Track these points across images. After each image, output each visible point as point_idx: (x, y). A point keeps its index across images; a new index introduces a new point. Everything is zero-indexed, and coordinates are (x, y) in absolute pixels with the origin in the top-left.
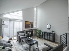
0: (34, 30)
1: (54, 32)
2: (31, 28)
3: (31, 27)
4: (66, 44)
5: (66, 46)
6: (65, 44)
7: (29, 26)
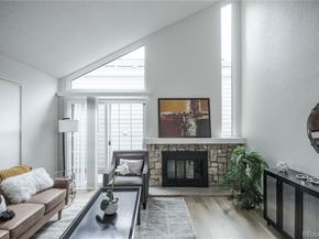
0: (220, 146)
2: (194, 134)
3: (193, 130)
7: (182, 121)
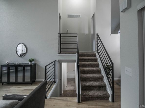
1: (33, 62)
4: (54, 79)
5: (55, 82)
6: (53, 81)
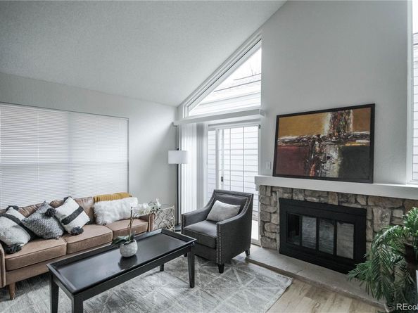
3: (333, 167)
7: (312, 151)
